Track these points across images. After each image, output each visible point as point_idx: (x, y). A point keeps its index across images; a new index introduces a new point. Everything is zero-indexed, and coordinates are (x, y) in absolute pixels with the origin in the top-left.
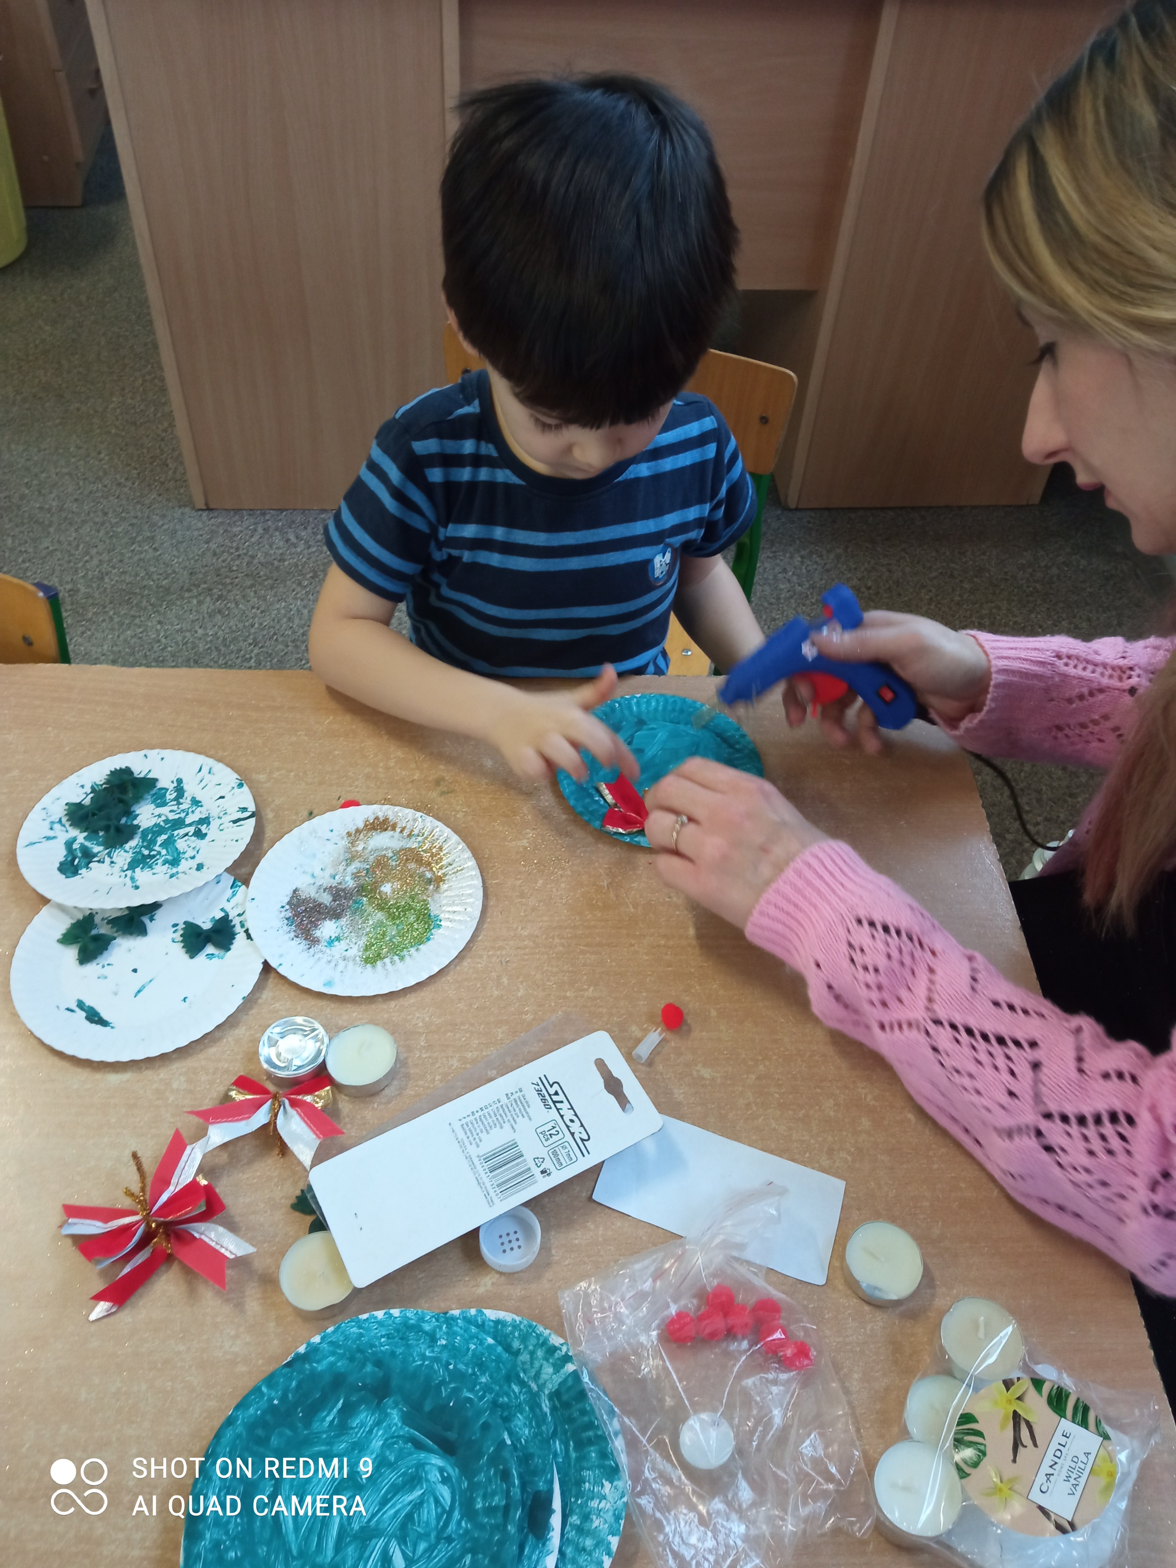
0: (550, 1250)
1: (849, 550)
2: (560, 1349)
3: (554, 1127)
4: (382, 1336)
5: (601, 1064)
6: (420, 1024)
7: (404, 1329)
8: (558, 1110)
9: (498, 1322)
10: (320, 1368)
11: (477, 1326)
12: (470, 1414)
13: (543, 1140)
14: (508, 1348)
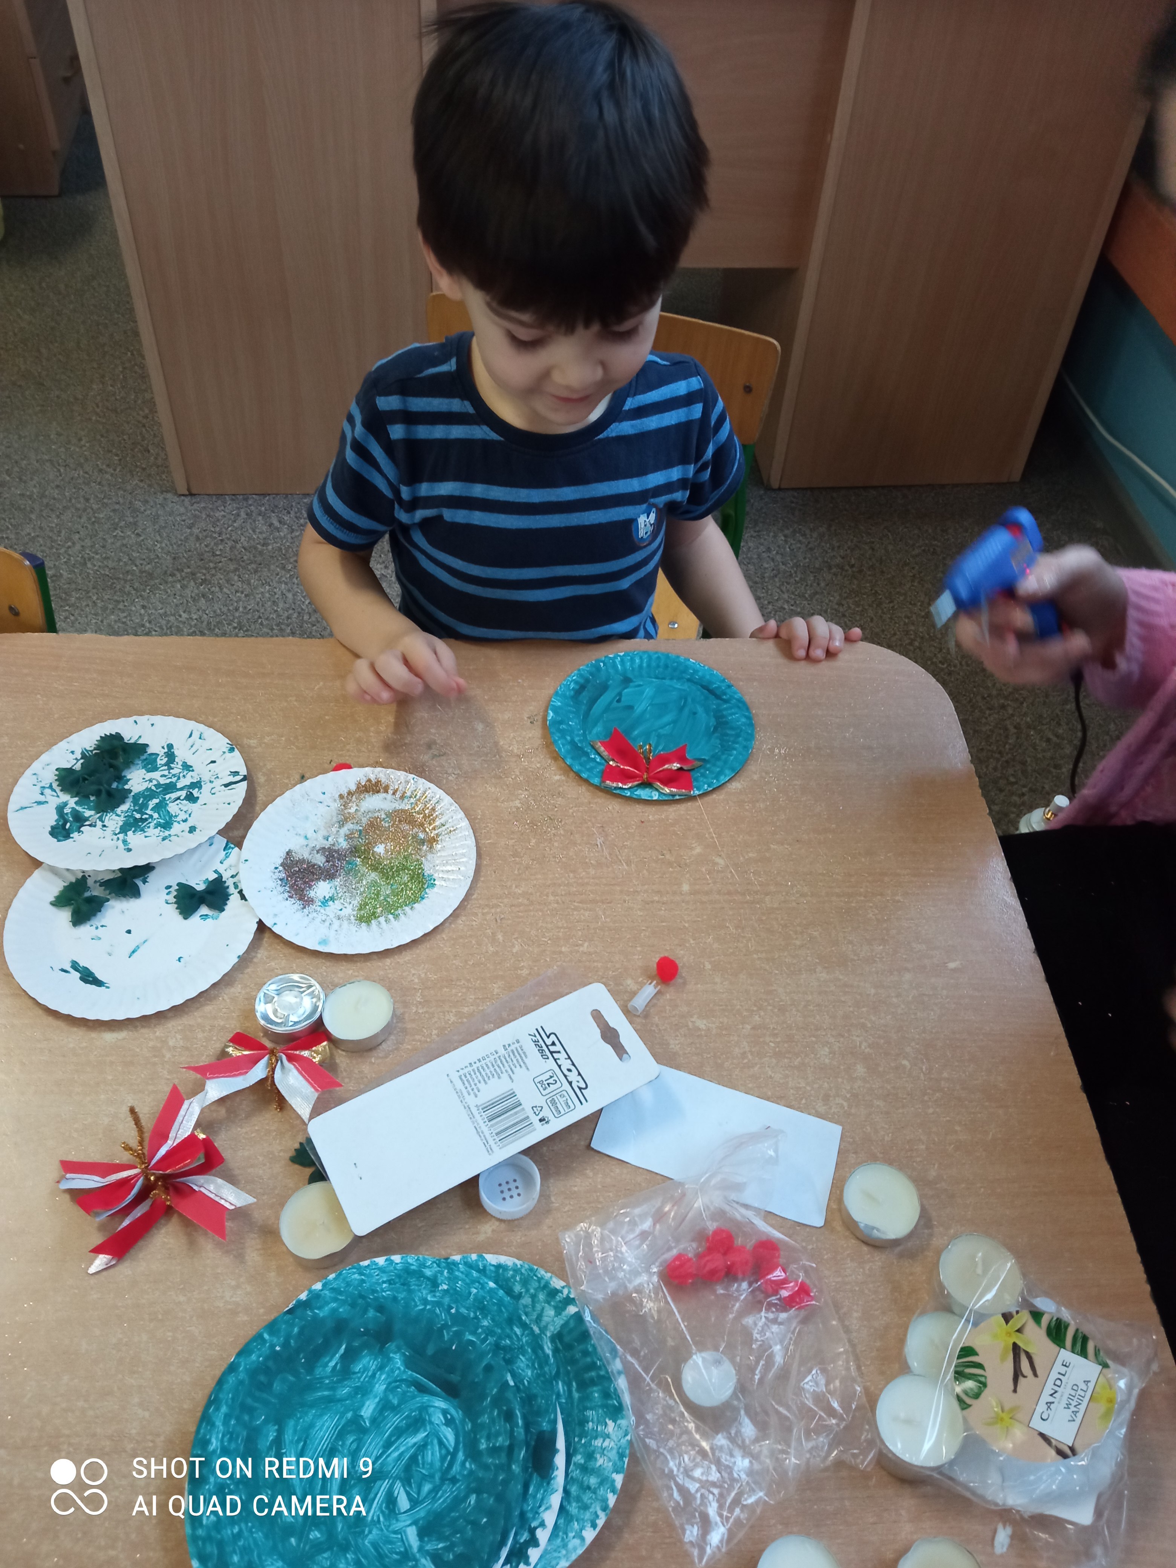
0: (549, 1197)
1: (833, 528)
2: (561, 1292)
3: (551, 1077)
4: (384, 1282)
5: (597, 1016)
6: (416, 981)
7: (406, 1275)
8: (555, 1060)
9: (499, 1266)
10: (321, 1315)
11: (479, 1271)
12: (472, 1356)
13: (541, 1089)
14: (509, 1292)
